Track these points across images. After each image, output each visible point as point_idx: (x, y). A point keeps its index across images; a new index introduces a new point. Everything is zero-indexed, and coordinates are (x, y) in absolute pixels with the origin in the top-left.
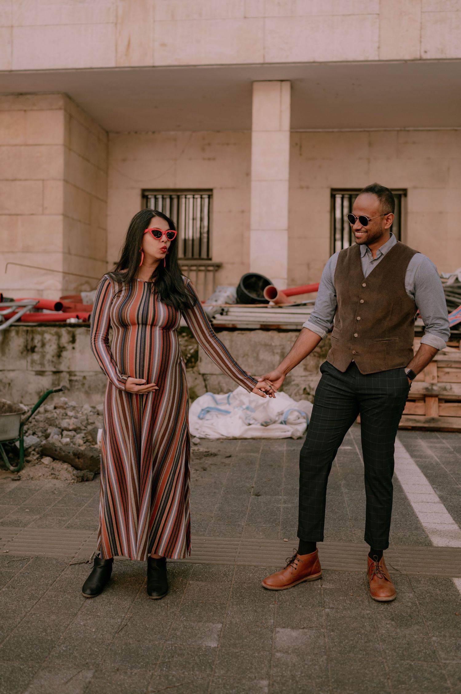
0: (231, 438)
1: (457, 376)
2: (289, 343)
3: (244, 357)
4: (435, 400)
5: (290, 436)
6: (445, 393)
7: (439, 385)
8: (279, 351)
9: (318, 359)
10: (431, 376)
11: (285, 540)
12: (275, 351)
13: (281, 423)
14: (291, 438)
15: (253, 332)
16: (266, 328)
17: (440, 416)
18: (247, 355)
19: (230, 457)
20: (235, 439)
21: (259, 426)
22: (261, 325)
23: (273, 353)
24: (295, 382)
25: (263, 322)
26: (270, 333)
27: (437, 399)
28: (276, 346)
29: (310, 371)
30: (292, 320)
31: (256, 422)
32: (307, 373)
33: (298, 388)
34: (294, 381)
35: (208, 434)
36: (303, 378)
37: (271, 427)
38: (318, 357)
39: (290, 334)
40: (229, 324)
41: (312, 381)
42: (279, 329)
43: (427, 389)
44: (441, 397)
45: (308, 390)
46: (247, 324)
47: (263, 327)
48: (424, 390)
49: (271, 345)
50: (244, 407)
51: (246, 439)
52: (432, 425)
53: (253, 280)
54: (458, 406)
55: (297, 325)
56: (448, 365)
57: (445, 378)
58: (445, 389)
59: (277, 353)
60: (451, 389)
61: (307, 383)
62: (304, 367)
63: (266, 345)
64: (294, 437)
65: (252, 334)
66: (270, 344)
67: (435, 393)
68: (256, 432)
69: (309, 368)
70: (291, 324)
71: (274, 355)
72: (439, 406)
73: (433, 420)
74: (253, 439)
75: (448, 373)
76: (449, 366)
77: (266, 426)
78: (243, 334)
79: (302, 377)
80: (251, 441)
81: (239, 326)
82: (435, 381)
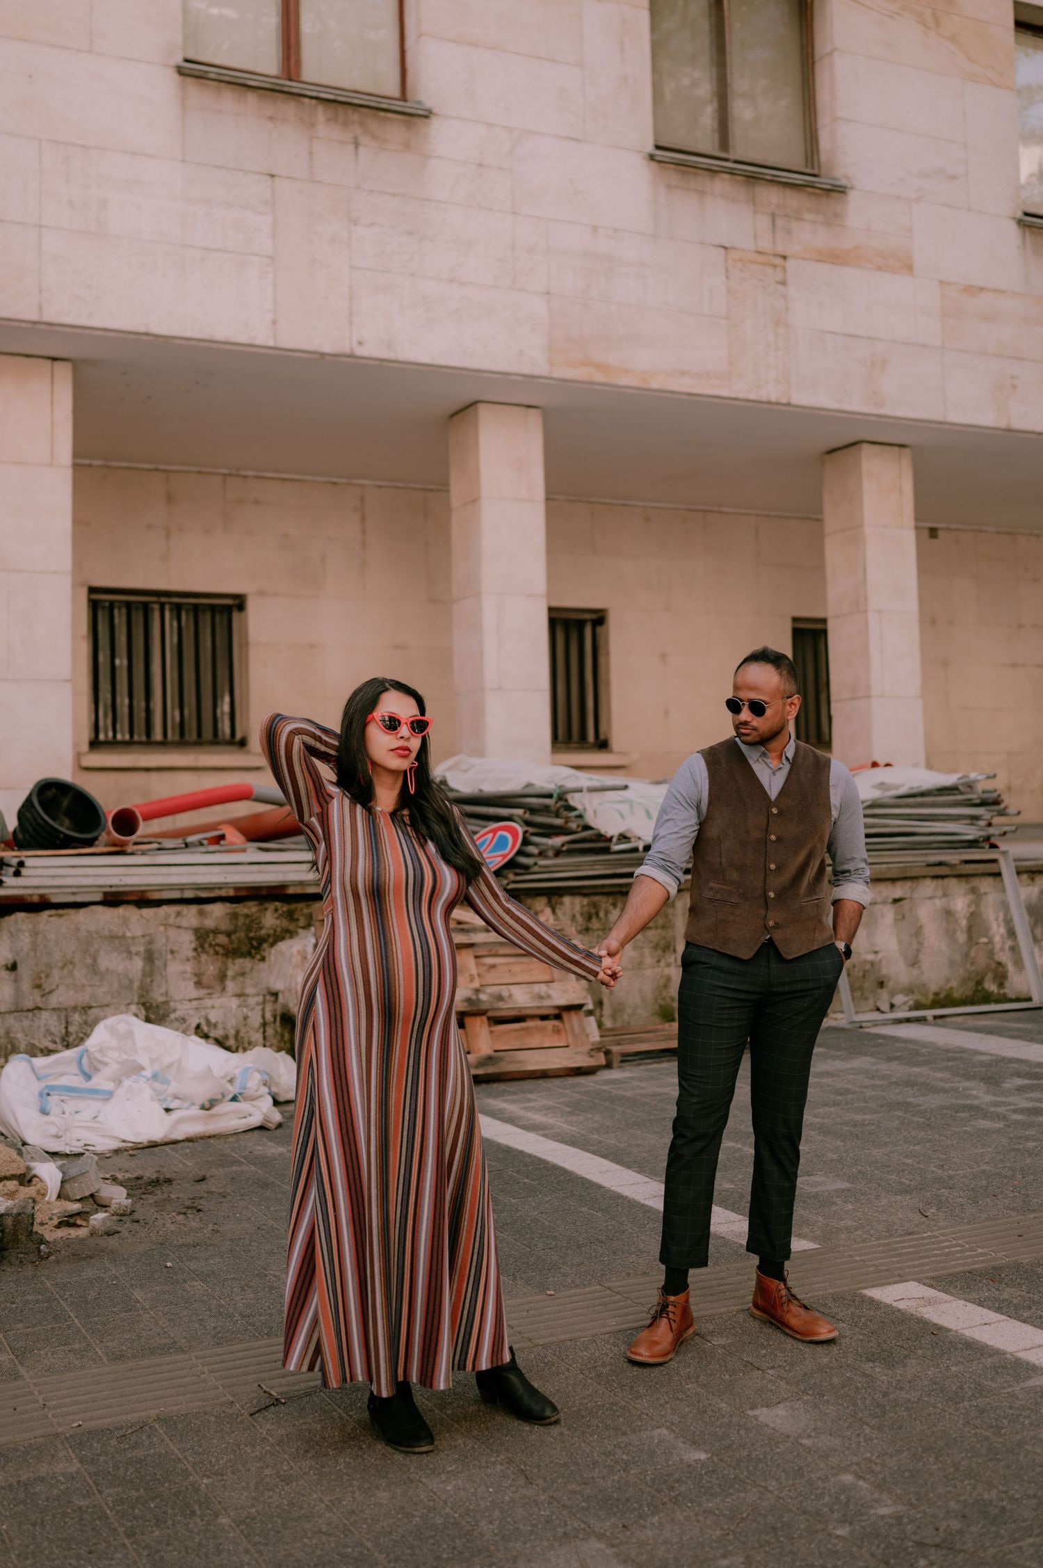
0: (146, 1144)
1: (510, 971)
2: (162, 928)
3: (63, 967)
4: (482, 1022)
5: (258, 1124)
6: (501, 1005)
7: (489, 990)
8: (142, 949)
9: (225, 959)
10: (467, 975)
11: (549, 1292)
12: (133, 949)
13: (234, 1099)
14: (261, 1128)
15: (82, 911)
16: (113, 899)
17: (496, 1051)
18: (71, 963)
19: (203, 1179)
20: (153, 1145)
21: (195, 1111)
22: (105, 894)
23: (130, 952)
24: (178, 1014)
25: (111, 886)
26: (121, 910)
27: (484, 1018)
28: (134, 938)
29: (208, 987)
30: (174, 880)
31: (186, 1104)
32: (202, 992)
33: (185, 1025)
34: (174, 1011)
35: (88, 1143)
36: (195, 1003)
37: (217, 1109)
38: (223, 955)
39: (165, 909)
40: (34, 895)
41: (213, 1007)
42: (142, 900)
43: (468, 1000)
44: (490, 1014)
45: (205, 1028)
46: (74, 894)
47: (110, 898)
48: (465, 1004)
49: (124, 937)
50: (148, 1073)
51: (175, 1142)
52: (491, 1070)
53: (50, 794)
54: (522, 1029)
55: (182, 889)
56: (491, 951)
57: (491, 978)
58: (500, 998)
59: (137, 954)
60: (510, 996)
61: (203, 1013)
62: (195, 979)
63: (112, 937)
64: (272, 1126)
65: (81, 916)
66: (121, 934)
67: (483, 1007)
68: (190, 1124)
69: (205, 980)
70: (171, 887)
71: (131, 959)
72: (491, 1032)
73: (489, 1060)
74: (189, 1140)
75: (493, 966)
76: (493, 952)
77: (208, 1109)
78: (61, 916)
79: (190, 1000)
80: (186, 1144)
81: (55, 900)
82: (476, 984)
